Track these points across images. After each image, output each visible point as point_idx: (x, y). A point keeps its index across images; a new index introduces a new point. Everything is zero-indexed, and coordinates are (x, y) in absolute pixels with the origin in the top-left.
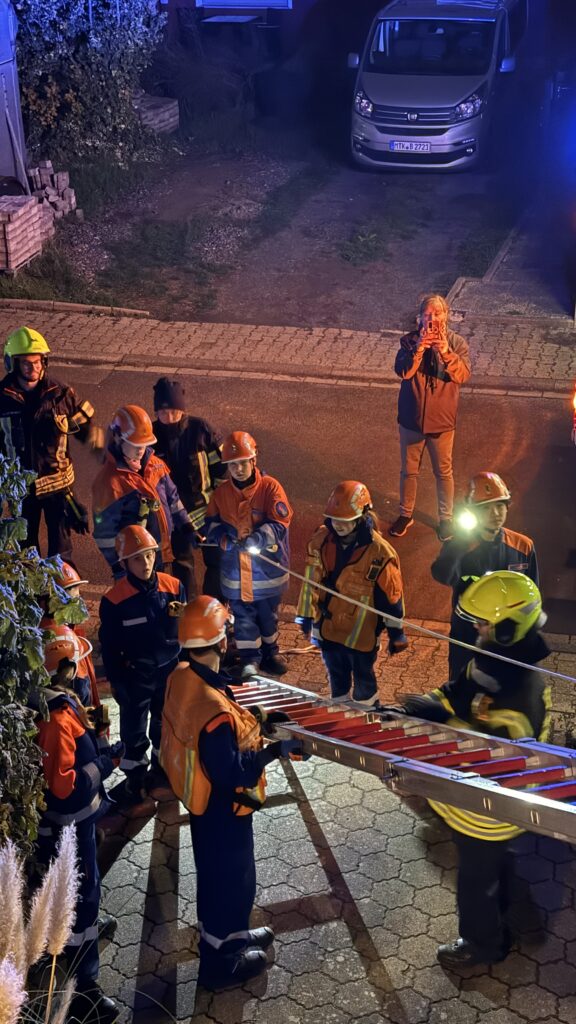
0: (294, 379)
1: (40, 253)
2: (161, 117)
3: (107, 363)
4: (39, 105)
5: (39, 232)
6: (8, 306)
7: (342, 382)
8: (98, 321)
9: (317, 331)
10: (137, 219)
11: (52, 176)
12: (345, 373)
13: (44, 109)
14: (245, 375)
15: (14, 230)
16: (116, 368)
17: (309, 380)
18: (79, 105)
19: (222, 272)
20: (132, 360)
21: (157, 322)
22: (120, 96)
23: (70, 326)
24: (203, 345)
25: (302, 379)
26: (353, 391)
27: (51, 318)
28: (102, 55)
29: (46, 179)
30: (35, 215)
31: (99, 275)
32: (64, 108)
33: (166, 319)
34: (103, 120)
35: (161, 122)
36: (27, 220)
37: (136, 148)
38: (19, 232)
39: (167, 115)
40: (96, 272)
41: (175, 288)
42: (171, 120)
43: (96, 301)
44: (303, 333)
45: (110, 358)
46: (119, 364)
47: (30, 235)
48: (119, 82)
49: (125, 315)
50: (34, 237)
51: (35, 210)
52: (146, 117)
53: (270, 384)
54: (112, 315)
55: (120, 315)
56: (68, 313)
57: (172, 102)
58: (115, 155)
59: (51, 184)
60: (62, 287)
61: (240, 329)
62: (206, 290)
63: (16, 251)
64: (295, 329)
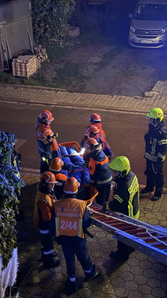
0: (107, 111)
1: (36, 72)
2: (74, 32)
3: (53, 105)
4: (39, 29)
5: (36, 66)
6: (26, 88)
7: (121, 112)
8: (51, 92)
9: (115, 96)
10: (65, 62)
11: (41, 50)
12: (122, 109)
13: (40, 30)
14: (93, 109)
15: (29, 65)
16: (56, 106)
17: (111, 111)
18: (50, 29)
19: (88, 78)
20: (60, 104)
21: (68, 93)
22: (62, 26)
23: (43, 94)
24: (81, 100)
25: (109, 111)
26: (124, 114)
27: (38, 91)
28: (57, 14)
29: (39, 50)
30: (35, 61)
31: (53, 79)
32: (46, 30)
33: (71, 92)
34: (57, 33)
35: (74, 34)
36: (33, 62)
37: (66, 42)
38: (30, 66)
39: (76, 32)
40: (52, 78)
41: (74, 83)
42: (77, 33)
43: (51, 87)
44: (111, 97)
45: (54, 103)
46: (56, 105)
47: (33, 67)
48: (61, 22)
49: (59, 91)
50: (34, 67)
51: (35, 60)
52: (70, 32)
53: (100, 112)
54: (55, 91)
55: (58, 90)
56: (43, 89)
57: (78, 28)
58: (60, 44)
59: (40, 52)
60: (42, 82)
61: (92, 95)
62: (83, 84)
63: (29, 71)
64: (108, 96)
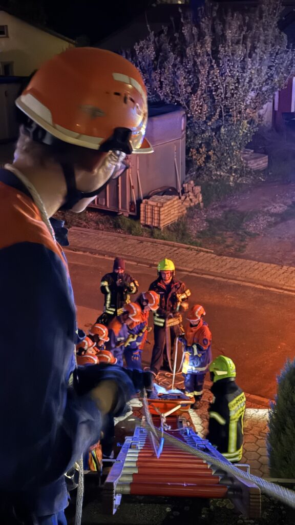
0: (265, 288)
1: (176, 221)
2: (258, 163)
3: (186, 271)
4: (197, 156)
5: (177, 212)
6: (155, 242)
7: (286, 292)
8: (190, 252)
9: (285, 268)
10: (227, 209)
11: (193, 188)
12: (288, 288)
13: (199, 157)
14: (244, 283)
15: (164, 210)
16: (190, 274)
17: (272, 289)
18: (215, 156)
19: (253, 236)
20: (197, 271)
21: (215, 255)
22: (234, 154)
23: (177, 254)
24: (231, 268)
25: (268, 288)
26: (288, 296)
27: (171, 249)
29: (190, 188)
30: (176, 204)
31: (199, 232)
32: (208, 158)
33: (220, 255)
34: (226, 164)
35: (257, 165)
36: (171, 207)
37: (241, 176)
38: (166, 211)
39: (261, 162)
41: (229, 241)
42: (264, 164)
43: (192, 244)
44: (279, 267)
45: (188, 269)
46: (191, 272)
47: (172, 213)
48: (234, 148)
49: (203, 251)
50: (174, 214)
52: (250, 163)
53: (253, 288)
54: (197, 251)
55: (201, 251)
56: (179, 247)
57: (264, 156)
58: (229, 179)
59: (192, 191)
60: (180, 236)
61: (250, 263)
62: (243, 244)
63: (164, 219)
64: (275, 265)
